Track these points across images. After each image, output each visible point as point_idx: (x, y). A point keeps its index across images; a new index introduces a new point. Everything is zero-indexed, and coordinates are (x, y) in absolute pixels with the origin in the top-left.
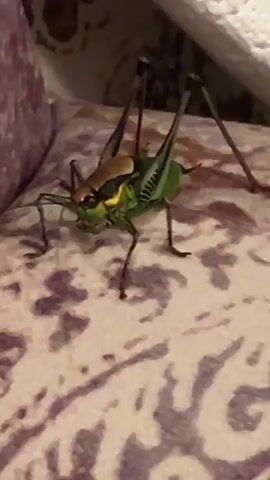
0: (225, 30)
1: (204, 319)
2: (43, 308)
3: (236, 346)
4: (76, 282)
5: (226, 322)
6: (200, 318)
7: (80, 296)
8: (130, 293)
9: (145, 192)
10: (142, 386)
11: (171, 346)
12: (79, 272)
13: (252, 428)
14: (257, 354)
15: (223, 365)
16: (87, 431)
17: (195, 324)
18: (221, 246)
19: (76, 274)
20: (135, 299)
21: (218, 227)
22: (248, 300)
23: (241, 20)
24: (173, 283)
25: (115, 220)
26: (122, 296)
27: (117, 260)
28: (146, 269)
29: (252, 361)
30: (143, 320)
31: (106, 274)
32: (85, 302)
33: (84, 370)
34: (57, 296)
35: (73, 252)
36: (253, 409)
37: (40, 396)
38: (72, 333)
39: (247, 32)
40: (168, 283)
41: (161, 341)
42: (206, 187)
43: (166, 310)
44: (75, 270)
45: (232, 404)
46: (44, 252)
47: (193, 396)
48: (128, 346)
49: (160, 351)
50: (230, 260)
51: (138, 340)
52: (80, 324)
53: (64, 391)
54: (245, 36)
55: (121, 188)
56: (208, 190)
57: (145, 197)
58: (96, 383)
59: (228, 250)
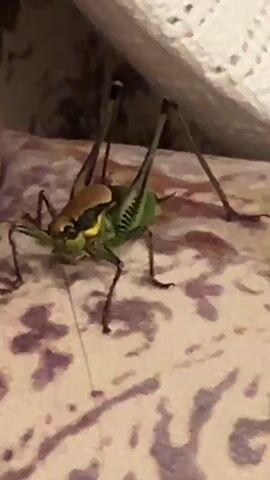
0: (179, 53)
1: (195, 351)
2: (21, 345)
3: (232, 377)
4: (54, 318)
5: (219, 353)
6: (191, 350)
7: (60, 331)
8: (113, 327)
9: (123, 221)
10: (134, 423)
11: (163, 380)
12: (57, 307)
13: (256, 462)
14: (254, 385)
15: (220, 398)
16: (81, 471)
17: (185, 357)
18: (204, 277)
19: (53, 310)
20: (120, 333)
21: (198, 257)
22: (239, 331)
23: (196, 43)
24: (158, 316)
25: (93, 252)
26: (106, 331)
27: (96, 294)
28: (127, 303)
29: (251, 392)
30: (130, 354)
31: (85, 308)
32: (67, 337)
33: (72, 408)
34: (37, 332)
35: (47, 287)
36: (255, 442)
37: (27, 437)
38: (56, 370)
39: (203, 55)
40: (153, 316)
41: (151, 376)
42: (180, 216)
43: (154, 343)
44: (51, 305)
45: (233, 438)
46: (16, 288)
47: (191, 431)
48: (116, 382)
49: (150, 386)
50: (215, 290)
51: (126, 375)
52: (64, 361)
53: (52, 431)
54: (200, 59)
55: (100, 218)
56: (182, 220)
57: (123, 227)
58: (86, 421)
59: (213, 281)
